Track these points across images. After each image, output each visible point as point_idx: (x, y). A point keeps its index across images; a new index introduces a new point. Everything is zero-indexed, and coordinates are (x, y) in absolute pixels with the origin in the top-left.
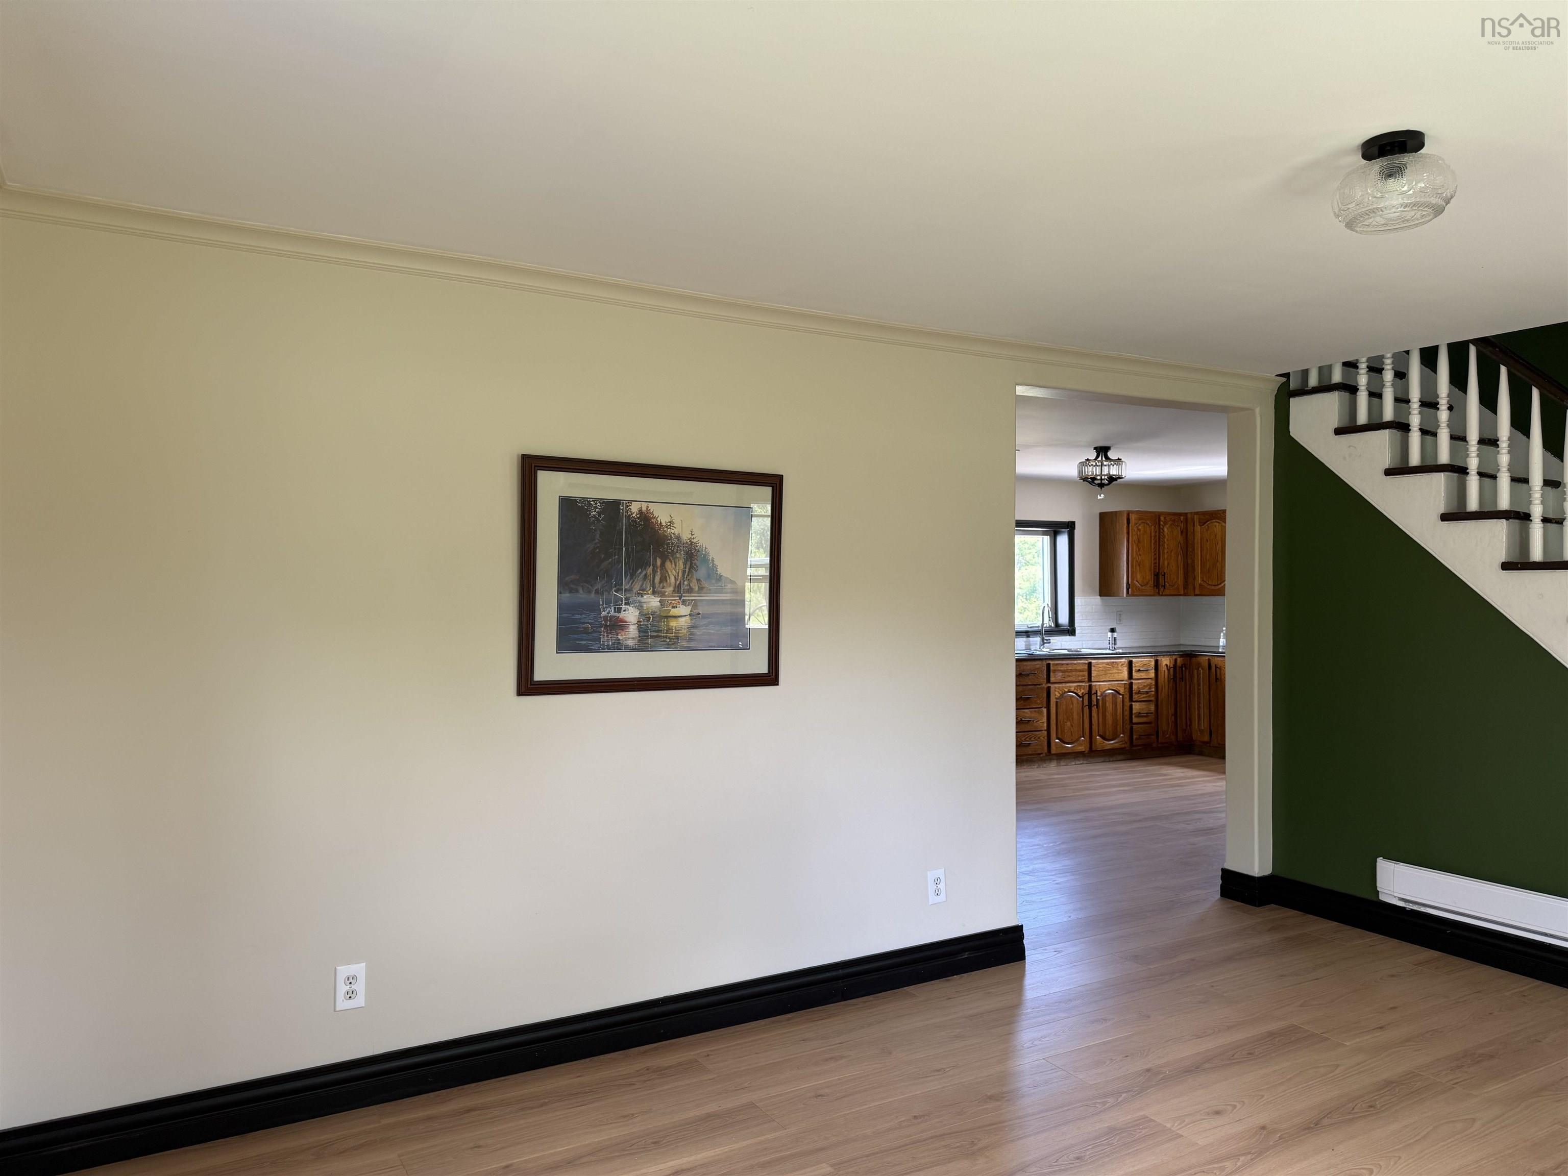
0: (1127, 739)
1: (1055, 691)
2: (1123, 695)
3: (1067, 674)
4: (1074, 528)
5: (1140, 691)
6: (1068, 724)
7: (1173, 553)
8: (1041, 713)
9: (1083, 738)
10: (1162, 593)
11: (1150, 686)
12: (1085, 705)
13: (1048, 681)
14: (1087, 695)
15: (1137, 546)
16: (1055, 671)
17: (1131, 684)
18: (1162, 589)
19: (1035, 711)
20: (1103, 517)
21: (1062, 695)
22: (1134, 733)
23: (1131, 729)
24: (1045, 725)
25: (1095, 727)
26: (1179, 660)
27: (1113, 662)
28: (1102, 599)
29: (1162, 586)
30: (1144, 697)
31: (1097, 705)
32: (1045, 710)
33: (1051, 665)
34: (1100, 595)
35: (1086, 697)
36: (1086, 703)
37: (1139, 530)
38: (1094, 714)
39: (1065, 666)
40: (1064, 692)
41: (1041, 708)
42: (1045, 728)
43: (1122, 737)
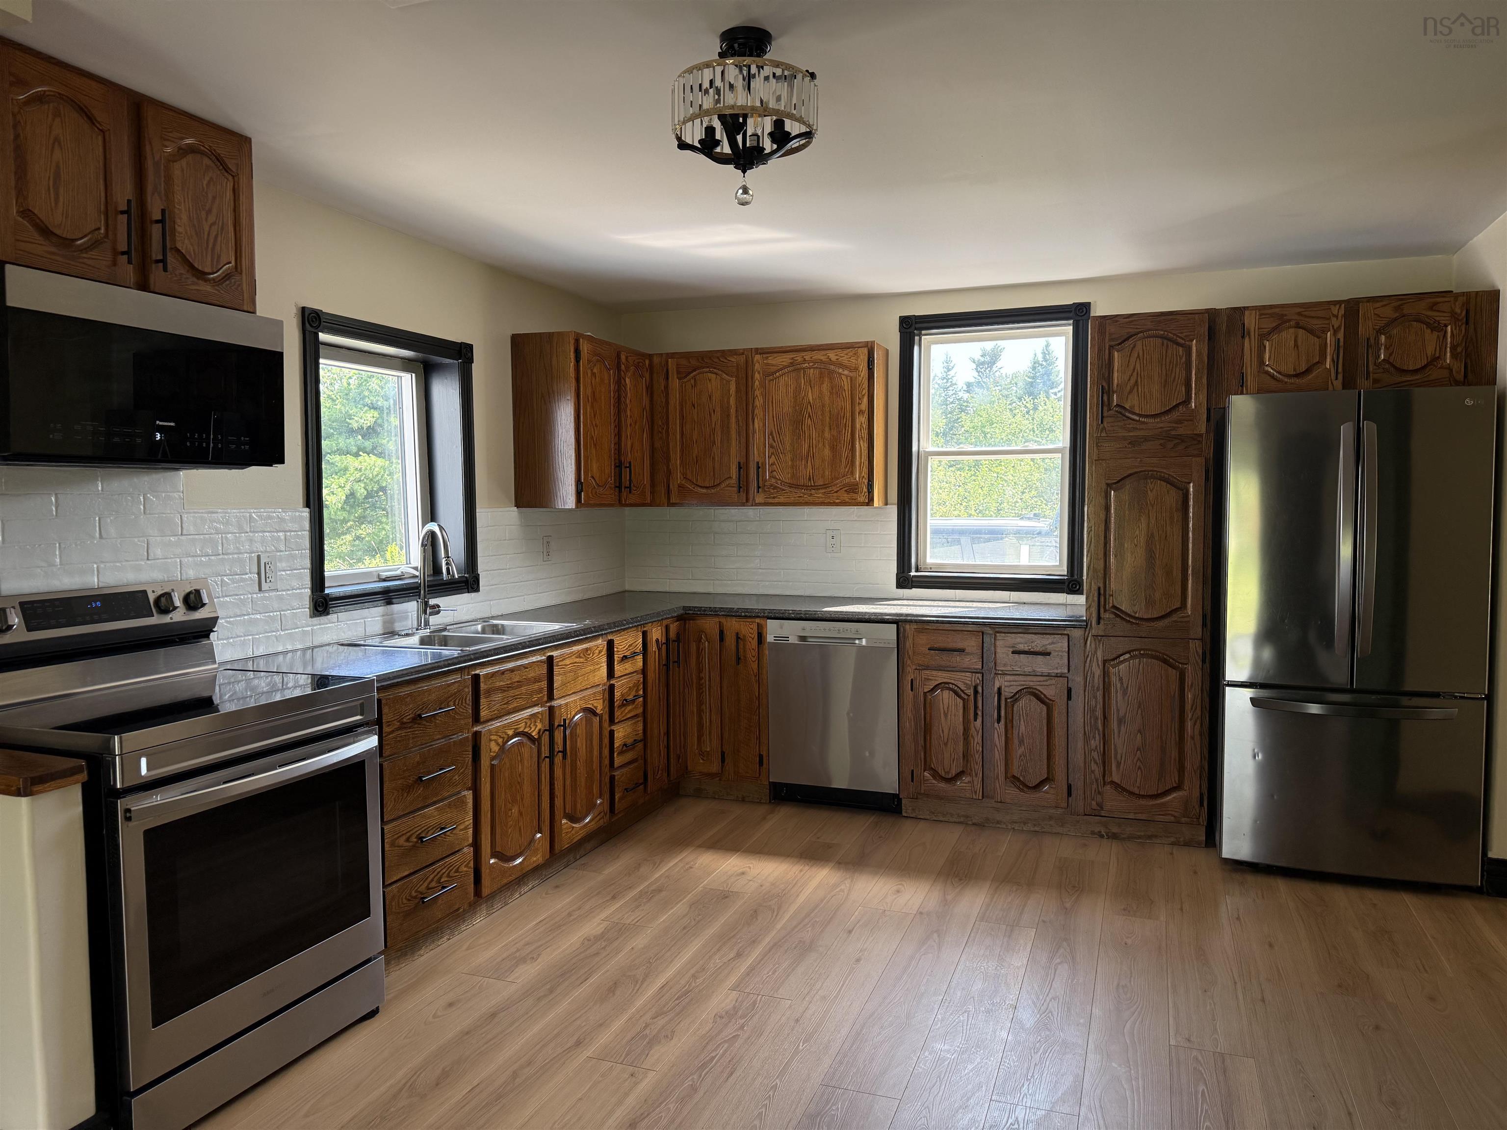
0: (606, 807)
1: (491, 740)
2: (601, 716)
3: (512, 693)
4: (471, 360)
5: (626, 700)
6: (515, 810)
7: (637, 427)
8: (462, 802)
9: (539, 835)
10: (626, 501)
11: (636, 685)
12: (543, 756)
13: (477, 719)
14: (547, 733)
15: (592, 407)
16: (489, 692)
17: (612, 688)
18: (624, 494)
19: (449, 805)
20: (519, 343)
21: (502, 747)
22: (617, 789)
23: (612, 778)
24: (471, 831)
25: (558, 802)
26: (674, 628)
27: (587, 649)
28: (520, 513)
29: (625, 487)
30: (630, 711)
31: (564, 752)
32: (469, 795)
33: (482, 680)
34: (518, 505)
35: (546, 738)
36: (545, 752)
37: (593, 374)
38: (558, 772)
39: (507, 675)
40: (506, 737)
41: (459, 793)
42: (471, 840)
43: (601, 804)
